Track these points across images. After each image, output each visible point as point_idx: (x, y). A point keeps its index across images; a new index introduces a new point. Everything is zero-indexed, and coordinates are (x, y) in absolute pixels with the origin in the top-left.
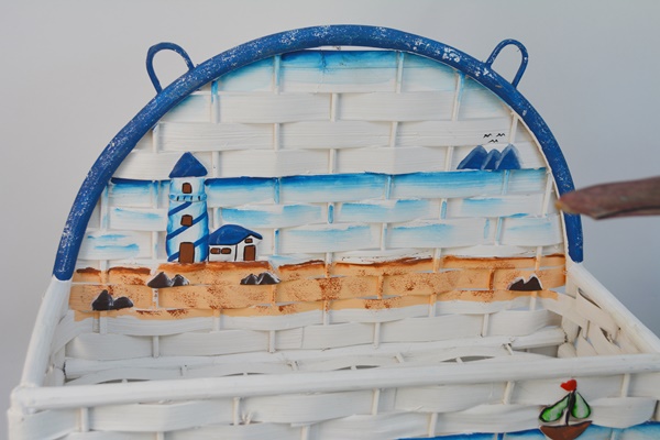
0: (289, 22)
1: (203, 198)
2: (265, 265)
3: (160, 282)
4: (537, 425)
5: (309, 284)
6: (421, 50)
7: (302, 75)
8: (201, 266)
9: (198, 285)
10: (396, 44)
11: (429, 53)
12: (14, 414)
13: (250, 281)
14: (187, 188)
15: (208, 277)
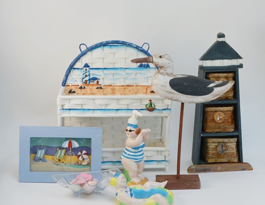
0: (104, 40)
1: (89, 71)
2: (101, 85)
3: (81, 88)
4: (145, 108)
5: (109, 89)
6: (128, 44)
7: (107, 49)
8: (89, 85)
9: (88, 88)
10: (124, 44)
11: (130, 45)
12: (58, 99)
13: (98, 88)
14: (86, 70)
15: (90, 87)
